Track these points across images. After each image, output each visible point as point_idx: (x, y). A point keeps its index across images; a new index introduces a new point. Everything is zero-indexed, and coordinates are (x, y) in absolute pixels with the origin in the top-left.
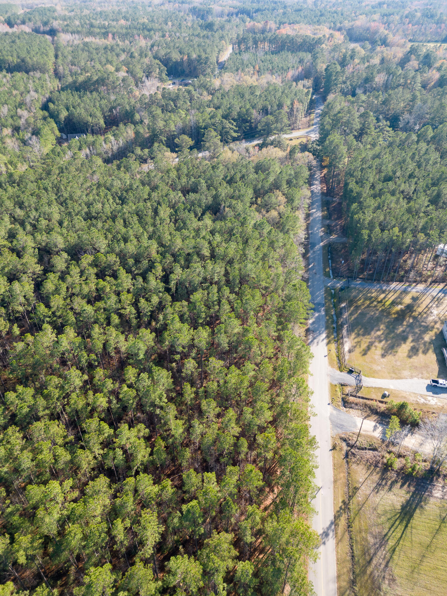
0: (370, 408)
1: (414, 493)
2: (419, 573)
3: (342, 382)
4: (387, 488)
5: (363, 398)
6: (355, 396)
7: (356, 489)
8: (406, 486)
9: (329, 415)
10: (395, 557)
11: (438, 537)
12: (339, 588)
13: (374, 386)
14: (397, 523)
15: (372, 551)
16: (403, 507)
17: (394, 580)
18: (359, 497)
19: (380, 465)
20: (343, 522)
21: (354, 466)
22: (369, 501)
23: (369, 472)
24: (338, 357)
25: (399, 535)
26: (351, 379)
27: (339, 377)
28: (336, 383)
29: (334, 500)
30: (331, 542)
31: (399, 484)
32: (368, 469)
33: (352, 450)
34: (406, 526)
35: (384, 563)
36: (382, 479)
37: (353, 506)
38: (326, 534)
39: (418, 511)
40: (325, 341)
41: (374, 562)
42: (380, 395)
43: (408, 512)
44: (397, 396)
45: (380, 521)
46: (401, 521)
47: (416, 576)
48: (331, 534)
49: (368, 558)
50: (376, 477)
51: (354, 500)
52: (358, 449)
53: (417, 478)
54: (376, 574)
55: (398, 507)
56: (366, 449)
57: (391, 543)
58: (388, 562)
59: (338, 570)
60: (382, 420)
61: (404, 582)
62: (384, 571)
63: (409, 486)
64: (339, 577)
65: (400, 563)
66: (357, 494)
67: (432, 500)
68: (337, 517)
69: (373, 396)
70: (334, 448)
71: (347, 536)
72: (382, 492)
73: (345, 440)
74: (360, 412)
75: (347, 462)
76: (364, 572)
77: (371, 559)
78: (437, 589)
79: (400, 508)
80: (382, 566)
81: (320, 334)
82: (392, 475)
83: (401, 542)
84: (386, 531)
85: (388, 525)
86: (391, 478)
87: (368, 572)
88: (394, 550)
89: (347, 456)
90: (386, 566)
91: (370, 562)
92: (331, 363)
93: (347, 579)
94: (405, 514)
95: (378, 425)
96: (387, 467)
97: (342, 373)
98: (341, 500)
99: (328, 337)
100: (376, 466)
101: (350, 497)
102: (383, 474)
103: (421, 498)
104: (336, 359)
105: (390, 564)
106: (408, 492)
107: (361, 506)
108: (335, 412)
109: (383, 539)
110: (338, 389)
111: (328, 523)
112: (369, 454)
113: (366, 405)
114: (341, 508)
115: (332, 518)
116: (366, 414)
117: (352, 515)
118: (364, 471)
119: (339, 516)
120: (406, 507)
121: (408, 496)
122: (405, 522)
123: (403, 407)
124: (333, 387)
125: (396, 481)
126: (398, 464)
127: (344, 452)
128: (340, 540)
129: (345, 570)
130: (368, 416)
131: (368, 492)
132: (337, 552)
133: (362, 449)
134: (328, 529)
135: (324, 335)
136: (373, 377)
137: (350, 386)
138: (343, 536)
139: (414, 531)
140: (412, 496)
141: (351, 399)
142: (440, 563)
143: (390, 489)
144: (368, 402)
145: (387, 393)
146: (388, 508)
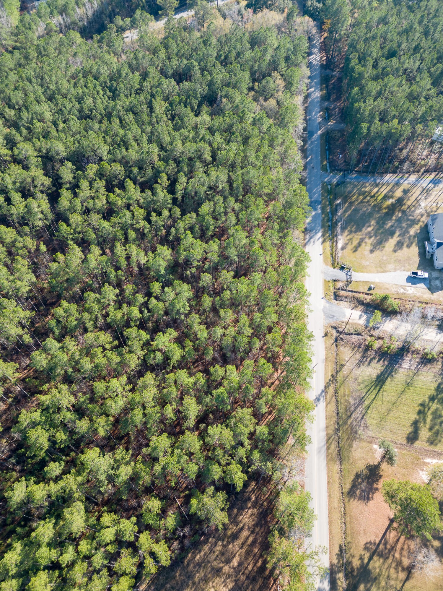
0: (357, 300)
1: (387, 366)
2: (385, 422)
3: (335, 278)
4: (366, 363)
5: (352, 291)
6: (345, 290)
7: (342, 365)
8: (382, 361)
9: (322, 307)
10: (369, 412)
11: (403, 396)
12: (327, 434)
13: (362, 280)
14: (373, 388)
15: (352, 409)
16: (378, 377)
17: (367, 427)
18: (345, 371)
19: (362, 346)
20: (331, 390)
21: (342, 349)
22: (352, 374)
23: (354, 352)
24: (332, 254)
25: (374, 397)
26: (342, 275)
27: (332, 273)
28: (329, 279)
29: (325, 374)
30: (322, 404)
31: (377, 360)
32: (353, 350)
33: (341, 336)
34: (379, 390)
35: (360, 417)
36: (363, 357)
37: (339, 378)
38: (318, 399)
39: (389, 379)
40: (321, 240)
41: (354, 416)
42: (367, 288)
43: (382, 380)
44: (381, 288)
45: (359, 388)
46: (376, 387)
47: (383, 423)
48: (322, 399)
49: (349, 414)
50: (358, 356)
51: (341, 374)
52: (346, 334)
53: (391, 355)
54: (354, 423)
55: (374, 376)
56: (352, 334)
57: (367, 403)
58: (363, 416)
59: (327, 423)
60: (367, 310)
61: (374, 427)
62: (361, 421)
63: (384, 361)
64: (327, 427)
65: (373, 416)
66: (343, 369)
67: (401, 370)
68: (327, 387)
69: (361, 290)
70: (326, 335)
71: (334, 400)
72: (362, 367)
73: (335, 328)
74: (349, 304)
75: (337, 345)
76: (346, 423)
77: (351, 414)
78: (398, 431)
79: (375, 377)
80: (359, 418)
81: (316, 233)
82: (371, 353)
83: (374, 402)
84: (363, 395)
85: (365, 390)
86: (371, 355)
87: (349, 423)
88: (369, 407)
89: (336, 340)
90: (362, 418)
91: (350, 417)
92: (325, 262)
93: (333, 428)
94: (379, 382)
95: (363, 314)
96: (368, 348)
97: (335, 270)
98: (330, 374)
99: (323, 235)
100: (359, 347)
101: (337, 372)
102: (364, 353)
103: (392, 369)
104: (330, 256)
105: (365, 417)
106: (383, 366)
107: (345, 378)
108: (327, 305)
109: (361, 400)
110: (331, 285)
111: (320, 391)
112: (355, 338)
113: (354, 298)
114: (330, 380)
115: (323, 388)
116: (354, 305)
117: (339, 384)
118: (350, 352)
119: (328, 386)
120: (380, 376)
121: (382, 369)
122: (378, 388)
123: (385, 298)
124: (326, 282)
125: (374, 358)
126: (377, 344)
127: (334, 338)
128: (329, 403)
129: (332, 423)
130: (356, 307)
131: (352, 367)
132: (326, 411)
133: (349, 334)
134: (319, 396)
135: (320, 234)
136: (362, 272)
137: (342, 281)
138: (331, 400)
139: (385, 393)
140: (386, 368)
141: (342, 293)
142: (402, 414)
143: (369, 364)
144: (356, 295)
145: (373, 286)
146: (366, 378)
